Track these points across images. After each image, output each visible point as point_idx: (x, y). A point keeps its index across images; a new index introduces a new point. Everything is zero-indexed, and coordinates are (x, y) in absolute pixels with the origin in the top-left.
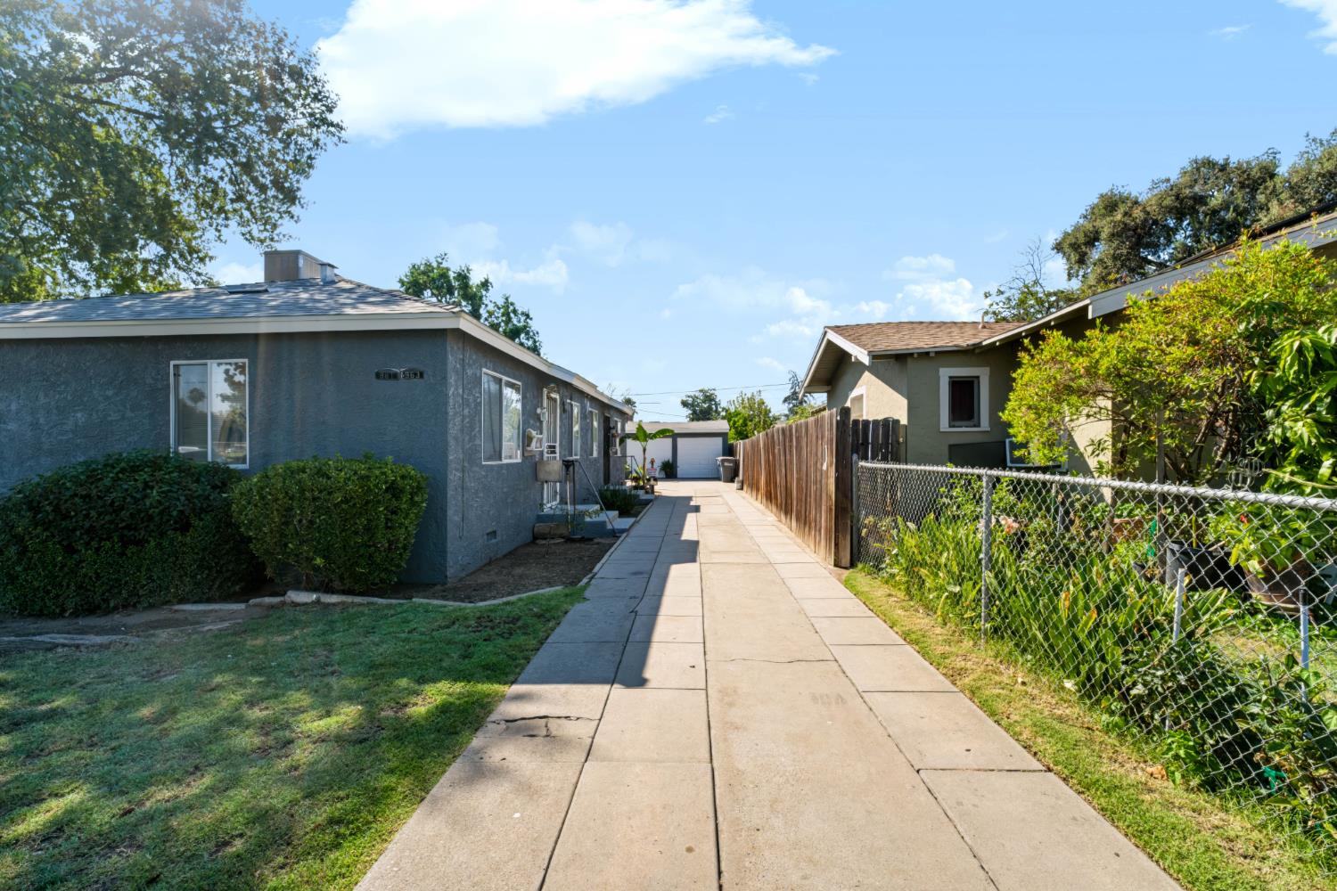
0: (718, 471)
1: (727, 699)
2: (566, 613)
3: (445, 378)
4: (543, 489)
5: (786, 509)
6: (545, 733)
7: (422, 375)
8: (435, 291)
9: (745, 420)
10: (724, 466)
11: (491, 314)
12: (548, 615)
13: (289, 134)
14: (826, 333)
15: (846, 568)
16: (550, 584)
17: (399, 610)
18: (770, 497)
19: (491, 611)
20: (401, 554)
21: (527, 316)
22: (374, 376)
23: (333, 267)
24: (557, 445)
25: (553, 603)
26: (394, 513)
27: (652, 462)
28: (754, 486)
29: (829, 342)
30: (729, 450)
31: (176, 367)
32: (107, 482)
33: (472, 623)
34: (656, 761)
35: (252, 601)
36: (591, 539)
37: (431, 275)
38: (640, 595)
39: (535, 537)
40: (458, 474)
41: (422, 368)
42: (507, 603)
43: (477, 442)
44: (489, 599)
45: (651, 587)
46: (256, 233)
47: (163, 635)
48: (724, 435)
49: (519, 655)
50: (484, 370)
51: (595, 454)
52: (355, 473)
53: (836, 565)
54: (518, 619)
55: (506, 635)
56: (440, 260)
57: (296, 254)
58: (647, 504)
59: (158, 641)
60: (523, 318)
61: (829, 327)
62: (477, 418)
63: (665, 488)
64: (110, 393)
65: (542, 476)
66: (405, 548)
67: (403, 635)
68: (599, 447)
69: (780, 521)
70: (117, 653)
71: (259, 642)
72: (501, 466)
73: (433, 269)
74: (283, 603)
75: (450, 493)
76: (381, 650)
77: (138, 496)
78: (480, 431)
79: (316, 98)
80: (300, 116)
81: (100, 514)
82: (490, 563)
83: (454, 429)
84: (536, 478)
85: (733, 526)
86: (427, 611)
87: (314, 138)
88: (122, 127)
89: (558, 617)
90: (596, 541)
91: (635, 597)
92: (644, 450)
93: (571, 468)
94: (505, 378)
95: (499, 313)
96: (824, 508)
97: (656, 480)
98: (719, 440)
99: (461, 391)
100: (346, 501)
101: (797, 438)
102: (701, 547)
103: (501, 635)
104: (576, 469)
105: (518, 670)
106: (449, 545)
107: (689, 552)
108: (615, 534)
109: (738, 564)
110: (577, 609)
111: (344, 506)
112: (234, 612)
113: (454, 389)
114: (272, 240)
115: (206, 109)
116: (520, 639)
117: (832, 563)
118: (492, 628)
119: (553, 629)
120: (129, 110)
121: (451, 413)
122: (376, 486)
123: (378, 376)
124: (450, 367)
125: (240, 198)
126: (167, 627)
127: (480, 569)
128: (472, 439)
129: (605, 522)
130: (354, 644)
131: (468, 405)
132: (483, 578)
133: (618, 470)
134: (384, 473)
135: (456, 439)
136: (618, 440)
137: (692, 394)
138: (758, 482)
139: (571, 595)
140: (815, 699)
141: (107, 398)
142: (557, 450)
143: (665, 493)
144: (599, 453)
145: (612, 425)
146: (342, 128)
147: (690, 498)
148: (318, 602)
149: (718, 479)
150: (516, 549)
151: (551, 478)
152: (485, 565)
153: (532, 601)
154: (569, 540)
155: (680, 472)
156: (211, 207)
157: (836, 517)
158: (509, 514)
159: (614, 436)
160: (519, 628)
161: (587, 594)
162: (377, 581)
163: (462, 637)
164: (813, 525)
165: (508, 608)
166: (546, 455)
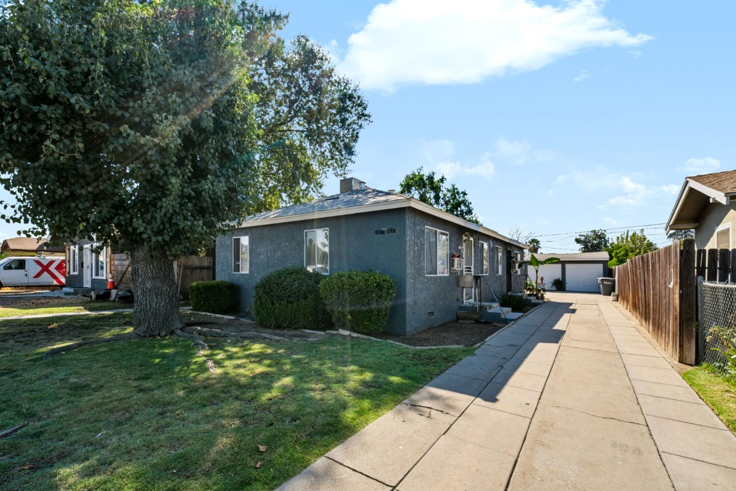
0: (599, 287)
1: (543, 428)
2: (461, 360)
3: (405, 232)
4: (463, 291)
5: (646, 316)
6: (428, 415)
7: (394, 231)
8: (417, 188)
9: (627, 251)
10: (603, 284)
11: (445, 195)
12: (450, 359)
13: (349, 125)
14: (687, 182)
15: (691, 365)
16: (458, 344)
17: (380, 344)
18: (635, 307)
19: (421, 352)
20: (383, 318)
21: (465, 194)
22: (374, 232)
23: (364, 183)
24: (473, 267)
25: (455, 353)
26: (380, 297)
27: (542, 279)
28: (625, 299)
29: (691, 189)
30: (609, 273)
31: (306, 232)
32: (283, 278)
33: (411, 356)
34: (482, 447)
35: (327, 331)
36: (491, 323)
37: (415, 179)
38: (509, 358)
39: (458, 318)
40: (412, 281)
41: (394, 228)
42: (431, 349)
43: (422, 264)
44: (424, 346)
45: (518, 354)
46: (339, 173)
47: (296, 340)
48: (604, 263)
49: (428, 376)
50: (426, 227)
51: (500, 273)
52: (363, 278)
53: (680, 362)
54: (433, 359)
55: (425, 365)
56: (419, 171)
57: (351, 179)
58: (536, 306)
59: (294, 341)
60: (462, 195)
61: (689, 178)
62: (422, 252)
63: (552, 297)
64: (287, 244)
65: (461, 284)
66: (385, 315)
67: (378, 356)
68: (503, 269)
69: (642, 325)
70: (281, 344)
71: (325, 348)
72: (437, 277)
73: (416, 176)
74: (337, 334)
75: (408, 290)
76: (368, 360)
77: (292, 284)
78: (424, 259)
79: (360, 105)
80: (354, 115)
81: (281, 290)
82: (430, 329)
83: (409, 258)
84: (458, 285)
85: (599, 325)
86: (392, 347)
87: (359, 124)
88: (295, 138)
89: (456, 361)
90: (494, 324)
91: (505, 359)
92: (537, 271)
93: (479, 281)
94: (439, 231)
95: (449, 195)
96: (671, 316)
97: (544, 290)
98: (601, 266)
99: (413, 238)
100: (359, 290)
101: (652, 264)
102: (566, 335)
103: (423, 365)
104: (482, 281)
105: (425, 383)
106: (407, 316)
107: (557, 337)
108: (506, 322)
109: (590, 350)
110: (469, 358)
111: (359, 293)
112: (321, 335)
113: (409, 237)
114: (345, 174)
115: (320, 123)
116: (431, 368)
117: (678, 360)
118: (419, 360)
119: (450, 367)
120: (297, 131)
121: (408, 249)
122: (371, 284)
123: (376, 232)
124: (407, 226)
125: (332, 158)
126: (297, 337)
127: (425, 331)
128: (419, 263)
129: (500, 313)
130: (358, 356)
131: (417, 245)
132: (425, 336)
133: (517, 283)
134: (375, 278)
135: (411, 262)
136: (517, 265)
137: (585, 234)
138: (627, 297)
139: (466, 351)
140: (614, 445)
141: (286, 246)
142: (472, 270)
143: (552, 300)
144: (503, 272)
145: (512, 256)
146: (370, 116)
147: (571, 304)
148: (350, 335)
149: (599, 293)
150: (445, 324)
151: (467, 285)
152: (428, 329)
153: (444, 350)
154: (477, 322)
155: (567, 287)
156: (323, 164)
157: (680, 324)
158: (441, 304)
159: (514, 262)
160: (433, 363)
161: (476, 352)
162: (373, 329)
163: (404, 361)
164: (664, 329)
165: (431, 352)
166: (464, 273)
